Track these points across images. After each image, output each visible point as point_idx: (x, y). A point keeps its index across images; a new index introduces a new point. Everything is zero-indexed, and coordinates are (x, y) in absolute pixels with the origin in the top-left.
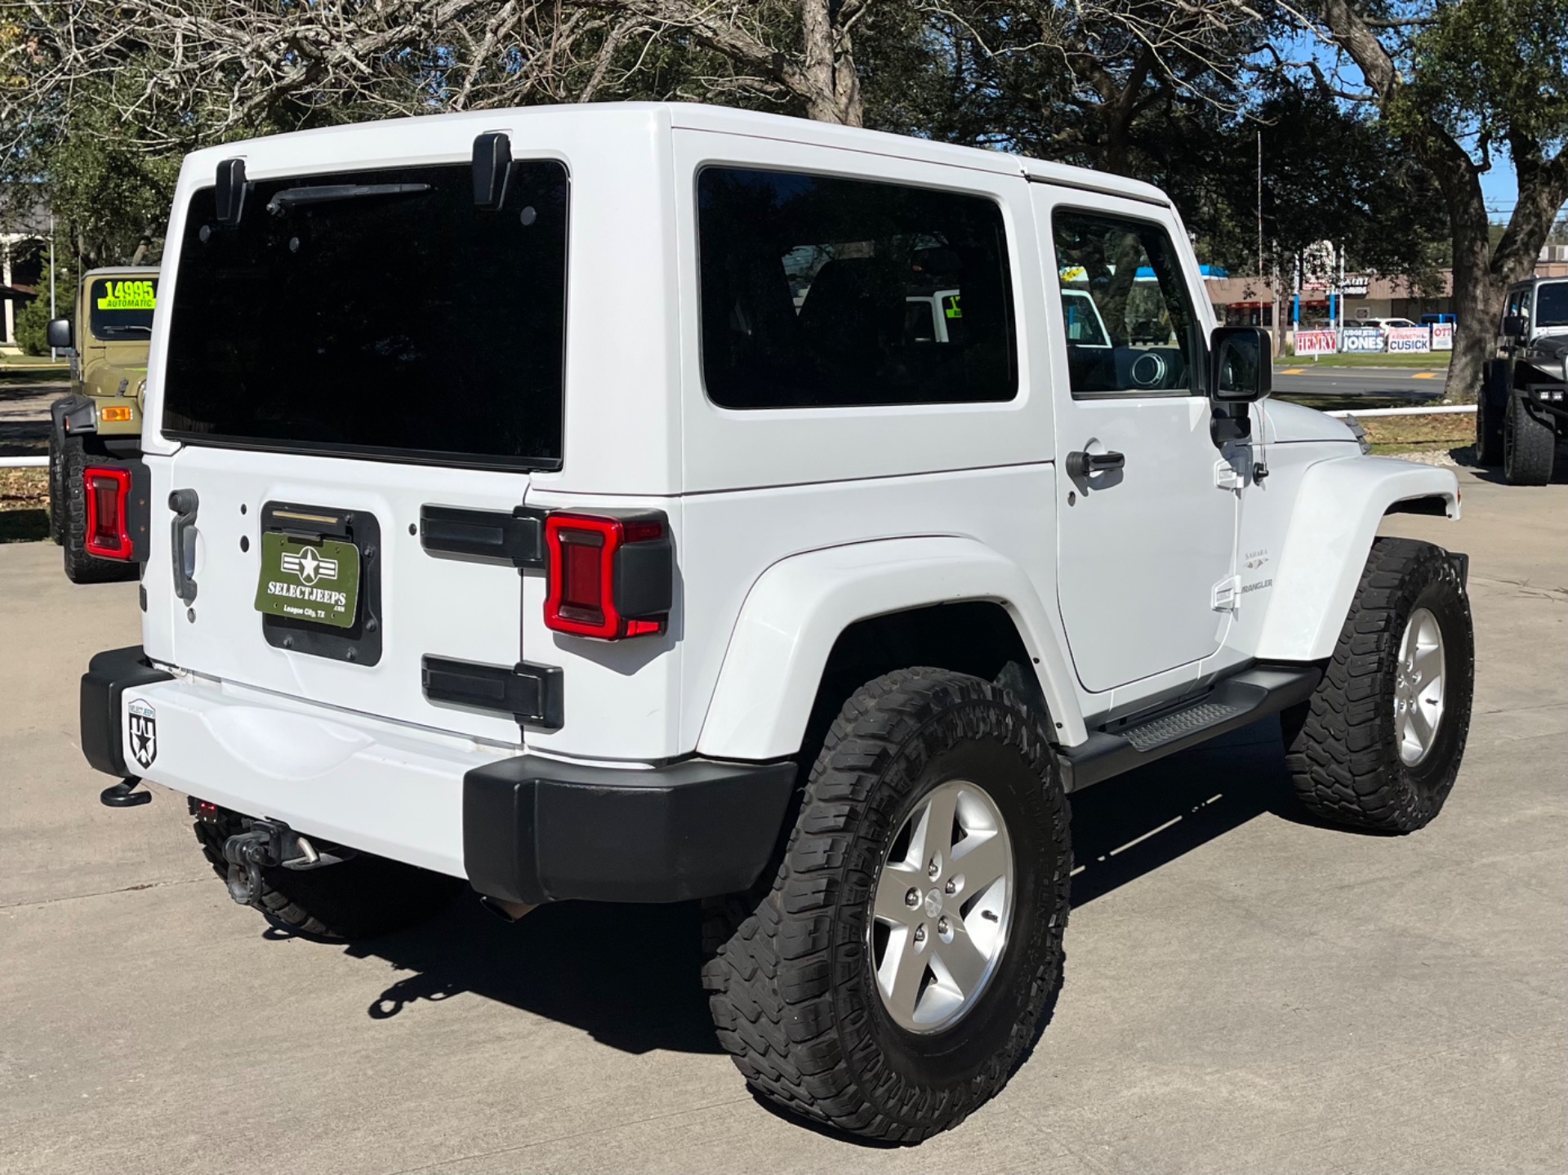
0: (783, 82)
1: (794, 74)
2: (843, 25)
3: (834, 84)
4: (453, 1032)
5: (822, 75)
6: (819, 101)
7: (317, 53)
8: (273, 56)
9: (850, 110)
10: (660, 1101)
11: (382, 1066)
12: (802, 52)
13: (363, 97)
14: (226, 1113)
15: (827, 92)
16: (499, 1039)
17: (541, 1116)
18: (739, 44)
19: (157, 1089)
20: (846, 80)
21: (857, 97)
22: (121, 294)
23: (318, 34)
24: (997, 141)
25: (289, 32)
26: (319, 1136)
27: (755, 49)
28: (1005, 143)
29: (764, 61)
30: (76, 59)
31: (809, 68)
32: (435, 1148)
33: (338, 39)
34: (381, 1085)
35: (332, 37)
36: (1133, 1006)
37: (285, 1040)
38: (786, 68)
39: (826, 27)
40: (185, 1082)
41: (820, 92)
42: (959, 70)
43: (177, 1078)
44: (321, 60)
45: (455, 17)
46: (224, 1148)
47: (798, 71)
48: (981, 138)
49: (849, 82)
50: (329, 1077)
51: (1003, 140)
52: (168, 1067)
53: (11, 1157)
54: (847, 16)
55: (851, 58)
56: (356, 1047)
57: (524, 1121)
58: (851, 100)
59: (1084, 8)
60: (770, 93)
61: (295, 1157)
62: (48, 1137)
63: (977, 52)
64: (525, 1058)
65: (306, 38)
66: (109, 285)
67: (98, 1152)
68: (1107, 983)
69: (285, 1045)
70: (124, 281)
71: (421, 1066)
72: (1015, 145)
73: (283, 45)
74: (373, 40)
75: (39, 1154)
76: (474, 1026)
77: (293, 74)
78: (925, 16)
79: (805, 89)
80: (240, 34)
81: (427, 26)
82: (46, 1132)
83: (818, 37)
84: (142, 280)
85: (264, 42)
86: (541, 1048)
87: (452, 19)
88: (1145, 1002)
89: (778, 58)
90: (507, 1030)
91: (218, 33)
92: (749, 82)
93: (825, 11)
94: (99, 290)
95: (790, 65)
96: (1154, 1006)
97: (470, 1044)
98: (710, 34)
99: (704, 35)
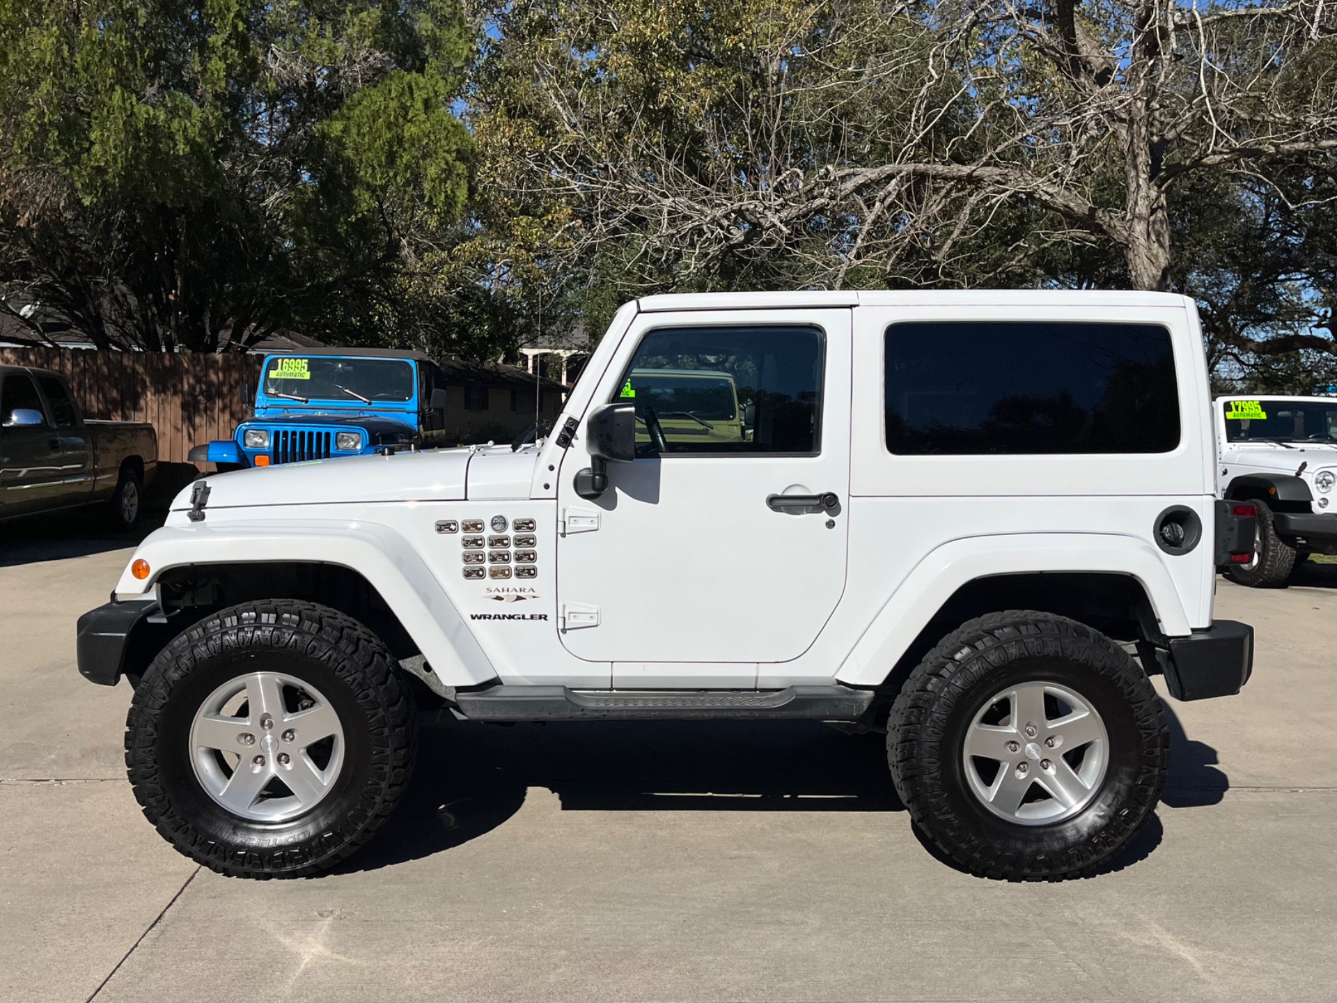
2: (1159, 187)
3: (1149, 234)
4: (749, 912)
5: (1139, 227)
6: (1135, 247)
7: (755, 220)
8: (725, 223)
9: (1161, 254)
10: (888, 989)
11: (695, 927)
12: (1124, 208)
13: (789, 252)
14: (587, 939)
15: (1142, 240)
16: (780, 923)
17: (798, 983)
18: (1072, 205)
19: (549, 915)
21: (1166, 241)
23: (756, 206)
24: (1297, 280)
25: (736, 206)
26: (643, 967)
28: (1303, 281)
30: (601, 229)
31: (1128, 221)
32: (720, 991)
33: (770, 208)
34: (692, 940)
35: (765, 208)
36: (1301, 989)
37: (636, 898)
39: (1145, 187)
40: (567, 914)
41: (1136, 240)
42: (1266, 222)
43: (562, 910)
44: (757, 225)
45: (854, 191)
46: (582, 962)
47: (1118, 224)
48: (1282, 277)
50: (660, 928)
51: (1302, 279)
52: (558, 902)
53: (452, 942)
55: (1164, 212)
56: (682, 911)
57: (786, 985)
58: (1162, 246)
61: (626, 979)
62: (477, 934)
63: (1282, 208)
64: (795, 939)
65: (748, 210)
67: (505, 950)
68: (1281, 966)
69: (635, 901)
71: (722, 932)
72: (1314, 282)
73: (733, 215)
74: (793, 211)
75: (468, 945)
76: (764, 910)
77: (738, 235)
78: (1235, 177)
79: (1124, 238)
80: (705, 209)
82: (476, 930)
83: (1138, 196)
85: (719, 213)
86: (808, 935)
87: (851, 193)
88: (1313, 987)
90: (787, 918)
91: (691, 208)
92: (1079, 234)
93: (1146, 176)
95: (1112, 219)
96: (1320, 992)
97: (759, 923)
98: (1048, 198)
99: (1043, 198)
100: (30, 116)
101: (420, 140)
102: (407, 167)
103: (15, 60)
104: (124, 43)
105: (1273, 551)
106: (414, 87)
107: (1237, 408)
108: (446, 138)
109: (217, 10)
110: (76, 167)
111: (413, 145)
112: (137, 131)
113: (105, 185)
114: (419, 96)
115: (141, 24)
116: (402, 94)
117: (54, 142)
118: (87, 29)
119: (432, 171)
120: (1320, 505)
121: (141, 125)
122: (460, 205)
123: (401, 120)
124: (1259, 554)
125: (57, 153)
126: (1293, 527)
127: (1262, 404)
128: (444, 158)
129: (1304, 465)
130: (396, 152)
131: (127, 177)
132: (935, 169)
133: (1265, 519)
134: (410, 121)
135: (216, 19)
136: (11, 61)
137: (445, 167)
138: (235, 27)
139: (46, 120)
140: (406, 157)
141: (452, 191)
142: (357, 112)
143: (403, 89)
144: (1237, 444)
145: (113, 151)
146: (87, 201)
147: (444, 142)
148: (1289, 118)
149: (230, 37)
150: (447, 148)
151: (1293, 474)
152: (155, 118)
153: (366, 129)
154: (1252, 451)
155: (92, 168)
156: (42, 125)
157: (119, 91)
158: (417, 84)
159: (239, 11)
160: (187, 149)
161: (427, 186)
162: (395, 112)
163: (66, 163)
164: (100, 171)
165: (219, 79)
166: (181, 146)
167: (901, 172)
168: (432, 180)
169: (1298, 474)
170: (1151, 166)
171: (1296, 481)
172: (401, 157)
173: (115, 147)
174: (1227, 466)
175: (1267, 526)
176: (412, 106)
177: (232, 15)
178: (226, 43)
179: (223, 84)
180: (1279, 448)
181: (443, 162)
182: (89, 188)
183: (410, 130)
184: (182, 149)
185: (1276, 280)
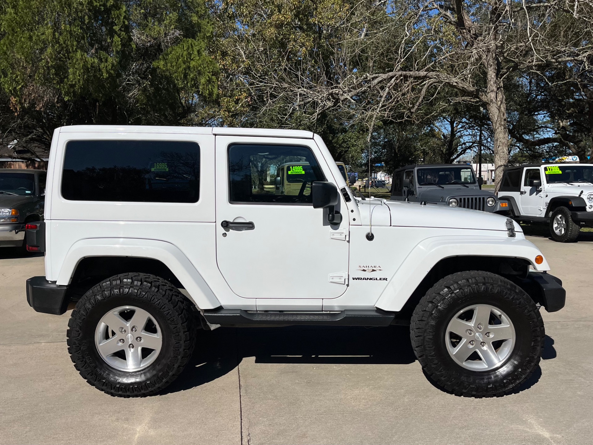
0: (479, 98)
1: (483, 95)
2: (500, 78)
3: (497, 98)
5: (493, 95)
6: (491, 104)
7: (337, 97)
9: (502, 106)
12: (486, 88)
15: (494, 100)
18: (465, 87)
20: (500, 96)
21: (504, 101)
22: (294, 170)
23: (339, 92)
24: (542, 114)
25: (330, 91)
27: (470, 88)
28: (545, 114)
29: (473, 92)
31: (488, 93)
35: (344, 92)
38: (480, 93)
39: (495, 79)
41: (492, 101)
44: (339, 99)
45: (377, 84)
47: (484, 94)
49: (501, 97)
54: (502, 75)
55: (502, 89)
58: (502, 103)
59: (588, 67)
60: (473, 102)
65: (335, 93)
66: (291, 167)
70: (295, 166)
79: (486, 100)
81: (369, 87)
83: (492, 82)
84: (300, 166)
89: (477, 91)
91: (309, 93)
92: (467, 99)
93: (495, 74)
94: (289, 169)
95: (481, 92)
98: (456, 84)
99: (454, 84)
100: (43, 63)
101: (197, 68)
102: (192, 79)
103: (35, 39)
104: (79, 31)
105: (571, 227)
106: (193, 45)
107: (549, 169)
108: (208, 66)
109: (116, 16)
110: (62, 85)
111: (194, 70)
112: (88, 69)
113: (74, 92)
114: (196, 49)
115: (86, 22)
116: (188, 48)
117: (53, 75)
118: (64, 25)
119: (203, 81)
120: (589, 208)
121: (89, 66)
122: (215, 95)
123: (189, 59)
124: (565, 229)
125: (54, 79)
126: (579, 217)
127: (560, 167)
128: (207, 75)
129: (582, 192)
130: (188, 73)
131: (83, 88)
132: (409, 73)
133: (567, 214)
134: (192, 60)
135: (116, 19)
136: (34, 40)
137: (208, 79)
138: (124, 22)
139: (50, 65)
140: (192, 75)
141: (211, 89)
142: (170, 56)
143: (189, 46)
144: (551, 184)
145: (78, 77)
146: (66, 99)
147: (207, 68)
148: (551, 48)
149: (121, 27)
150: (208, 71)
151: (578, 196)
152: (94, 62)
153: (174, 64)
154: (558, 187)
155: (69, 85)
156: (48, 67)
157: (80, 52)
158: (194, 44)
159: (125, 16)
160: (107, 76)
161: (201, 87)
162: (186, 56)
163: (58, 83)
164: (72, 86)
165: (118, 45)
166: (105, 74)
167: (396, 75)
168: (204, 85)
169: (580, 196)
170: (497, 70)
171: (579, 199)
172: (190, 75)
173: (79, 76)
174: (547, 194)
175: (568, 217)
176: (193, 53)
177: (122, 18)
178: (120, 30)
179: (120, 47)
180: (568, 185)
181: (207, 77)
182: (67, 94)
183: (193, 64)
184: (105, 75)
185: (534, 114)
